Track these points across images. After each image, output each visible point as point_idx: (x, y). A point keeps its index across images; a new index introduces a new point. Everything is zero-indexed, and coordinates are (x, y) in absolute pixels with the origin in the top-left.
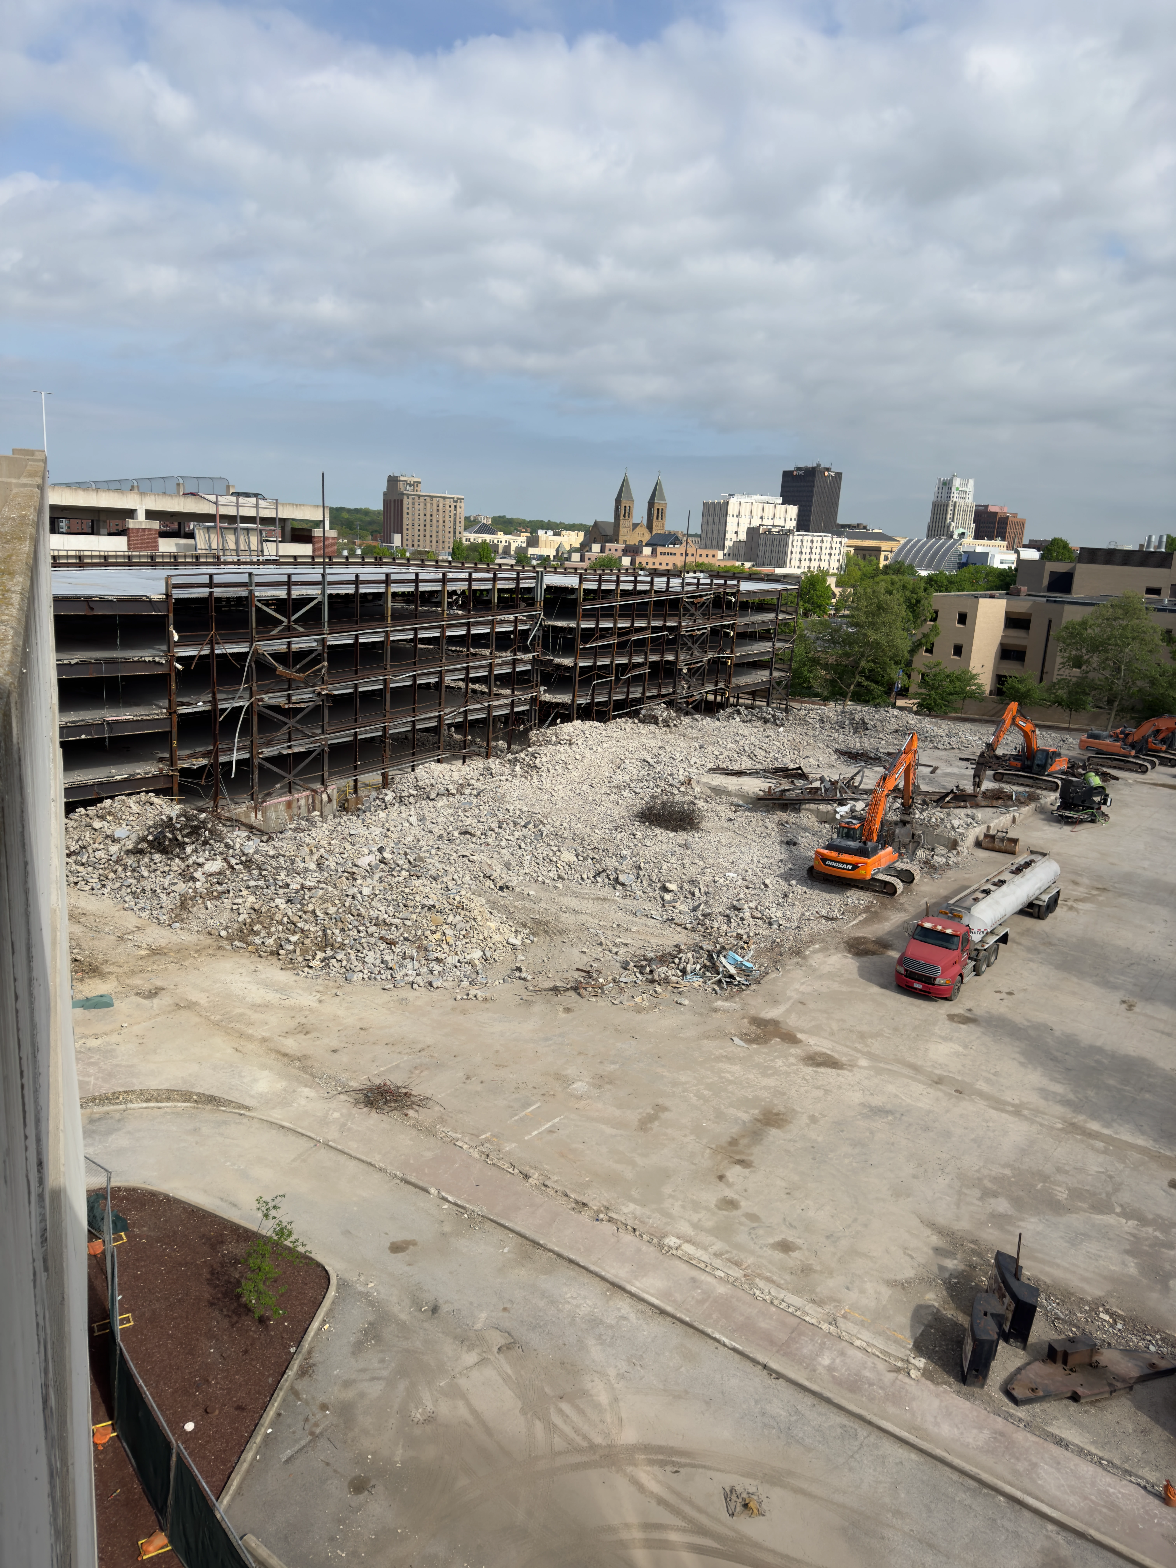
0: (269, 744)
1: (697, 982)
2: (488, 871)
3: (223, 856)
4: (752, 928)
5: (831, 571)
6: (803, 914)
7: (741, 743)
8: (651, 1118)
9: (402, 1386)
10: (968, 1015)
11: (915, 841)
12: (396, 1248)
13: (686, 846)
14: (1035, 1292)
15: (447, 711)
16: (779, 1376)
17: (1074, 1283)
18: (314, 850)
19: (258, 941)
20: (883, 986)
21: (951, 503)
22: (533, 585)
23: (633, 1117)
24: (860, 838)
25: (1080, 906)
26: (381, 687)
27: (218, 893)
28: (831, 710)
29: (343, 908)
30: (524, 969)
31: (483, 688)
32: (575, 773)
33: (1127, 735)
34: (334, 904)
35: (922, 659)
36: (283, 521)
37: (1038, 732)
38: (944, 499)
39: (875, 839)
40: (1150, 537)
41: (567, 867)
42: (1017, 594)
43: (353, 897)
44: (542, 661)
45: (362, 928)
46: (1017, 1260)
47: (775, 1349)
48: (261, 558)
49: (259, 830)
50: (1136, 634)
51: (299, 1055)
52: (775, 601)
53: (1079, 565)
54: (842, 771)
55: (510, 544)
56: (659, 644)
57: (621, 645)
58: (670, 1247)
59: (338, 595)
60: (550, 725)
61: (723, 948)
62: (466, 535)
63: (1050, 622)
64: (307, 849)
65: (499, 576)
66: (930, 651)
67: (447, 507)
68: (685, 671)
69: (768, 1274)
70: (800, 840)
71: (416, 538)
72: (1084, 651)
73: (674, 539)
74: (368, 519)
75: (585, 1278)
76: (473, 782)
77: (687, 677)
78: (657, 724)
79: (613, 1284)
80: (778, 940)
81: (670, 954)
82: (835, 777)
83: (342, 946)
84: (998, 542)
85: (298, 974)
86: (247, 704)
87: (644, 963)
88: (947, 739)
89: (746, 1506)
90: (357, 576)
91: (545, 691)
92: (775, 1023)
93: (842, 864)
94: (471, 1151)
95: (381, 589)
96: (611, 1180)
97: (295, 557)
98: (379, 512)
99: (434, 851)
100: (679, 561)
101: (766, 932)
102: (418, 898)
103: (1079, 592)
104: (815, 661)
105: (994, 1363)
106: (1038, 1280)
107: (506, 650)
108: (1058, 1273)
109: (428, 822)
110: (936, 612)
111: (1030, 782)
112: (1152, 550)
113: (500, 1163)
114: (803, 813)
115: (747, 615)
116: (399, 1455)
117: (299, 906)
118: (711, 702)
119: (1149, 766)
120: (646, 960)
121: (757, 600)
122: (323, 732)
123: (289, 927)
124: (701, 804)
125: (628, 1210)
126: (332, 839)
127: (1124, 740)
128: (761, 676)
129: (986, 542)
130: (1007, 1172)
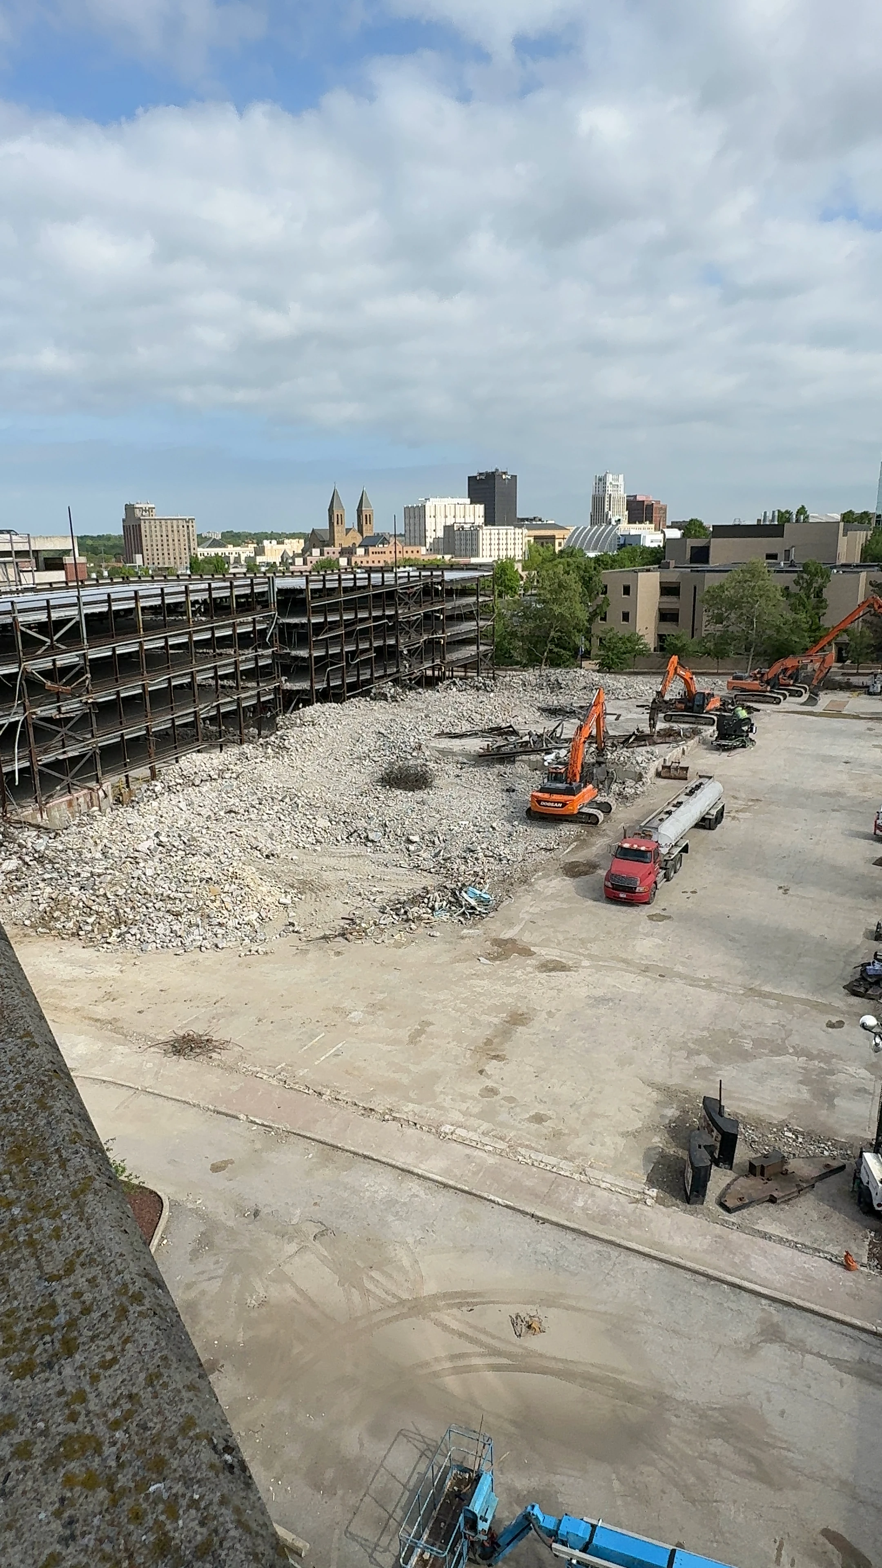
0: (45, 752)
1: (445, 916)
2: (254, 843)
3: (18, 855)
4: (485, 865)
5: (517, 558)
6: (527, 849)
7: (459, 710)
8: (419, 1033)
9: (236, 1280)
10: (663, 913)
11: (610, 778)
12: (216, 1168)
13: (423, 803)
14: (736, 1123)
15: (201, 706)
16: (545, 1221)
17: (764, 1112)
18: (98, 841)
19: (59, 925)
20: (595, 900)
21: (607, 496)
22: (266, 589)
23: (404, 1034)
24: (566, 780)
25: (740, 815)
26: (141, 691)
27: (18, 888)
28: (530, 675)
29: (131, 889)
30: (296, 923)
31: (231, 683)
32: (320, 749)
33: (763, 675)
34: (122, 887)
35: (599, 627)
36: (36, 552)
37: (695, 679)
38: (601, 493)
39: (578, 780)
40: (765, 513)
41: (323, 832)
42: (667, 566)
43: (139, 879)
44: (281, 655)
45: (150, 905)
46: (720, 1101)
47: (539, 1201)
48: (19, 587)
49: (46, 829)
50: (762, 593)
51: (110, 1019)
52: (475, 587)
53: (712, 540)
54: (545, 725)
55: (239, 555)
56: (382, 631)
57: (349, 635)
58: (446, 1134)
59: (93, 614)
60: (294, 710)
61: (464, 885)
62: (200, 550)
63: (695, 588)
64: (91, 841)
65: (235, 583)
66: (604, 619)
67: (181, 527)
68: (405, 652)
69: (527, 1143)
70: (517, 787)
71: (156, 557)
72: (724, 609)
73: (382, 539)
74: (110, 543)
75: (379, 1168)
76: (231, 767)
77: (407, 658)
78: (387, 700)
79: (402, 1170)
80: (508, 873)
81: (419, 895)
82: (541, 731)
83: (134, 922)
84: (647, 525)
85: (99, 950)
86: (22, 718)
87: (398, 906)
88: (625, 691)
89: (529, 1327)
90: (109, 596)
91: (286, 681)
92: (512, 941)
93: (554, 803)
94: (271, 1079)
95: (131, 605)
96: (392, 1087)
97: (51, 584)
98: (120, 537)
99: (204, 831)
100: (389, 558)
101: (498, 868)
102: (196, 873)
103: (715, 561)
104: (513, 634)
105: (709, 1184)
106: (736, 1114)
107: (248, 648)
108: (751, 1107)
109: (196, 806)
110: (606, 587)
111: (693, 720)
112: (768, 523)
113: (296, 1087)
114: (517, 764)
115: (453, 600)
116: (240, 1337)
117: (91, 891)
118: (430, 677)
119: (782, 698)
120: (400, 903)
121: (459, 587)
122: (93, 736)
123: (85, 910)
124: (431, 765)
125: (408, 1109)
126: (113, 830)
127: (761, 679)
128: (470, 651)
129: (637, 525)
130: (705, 1033)
